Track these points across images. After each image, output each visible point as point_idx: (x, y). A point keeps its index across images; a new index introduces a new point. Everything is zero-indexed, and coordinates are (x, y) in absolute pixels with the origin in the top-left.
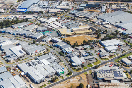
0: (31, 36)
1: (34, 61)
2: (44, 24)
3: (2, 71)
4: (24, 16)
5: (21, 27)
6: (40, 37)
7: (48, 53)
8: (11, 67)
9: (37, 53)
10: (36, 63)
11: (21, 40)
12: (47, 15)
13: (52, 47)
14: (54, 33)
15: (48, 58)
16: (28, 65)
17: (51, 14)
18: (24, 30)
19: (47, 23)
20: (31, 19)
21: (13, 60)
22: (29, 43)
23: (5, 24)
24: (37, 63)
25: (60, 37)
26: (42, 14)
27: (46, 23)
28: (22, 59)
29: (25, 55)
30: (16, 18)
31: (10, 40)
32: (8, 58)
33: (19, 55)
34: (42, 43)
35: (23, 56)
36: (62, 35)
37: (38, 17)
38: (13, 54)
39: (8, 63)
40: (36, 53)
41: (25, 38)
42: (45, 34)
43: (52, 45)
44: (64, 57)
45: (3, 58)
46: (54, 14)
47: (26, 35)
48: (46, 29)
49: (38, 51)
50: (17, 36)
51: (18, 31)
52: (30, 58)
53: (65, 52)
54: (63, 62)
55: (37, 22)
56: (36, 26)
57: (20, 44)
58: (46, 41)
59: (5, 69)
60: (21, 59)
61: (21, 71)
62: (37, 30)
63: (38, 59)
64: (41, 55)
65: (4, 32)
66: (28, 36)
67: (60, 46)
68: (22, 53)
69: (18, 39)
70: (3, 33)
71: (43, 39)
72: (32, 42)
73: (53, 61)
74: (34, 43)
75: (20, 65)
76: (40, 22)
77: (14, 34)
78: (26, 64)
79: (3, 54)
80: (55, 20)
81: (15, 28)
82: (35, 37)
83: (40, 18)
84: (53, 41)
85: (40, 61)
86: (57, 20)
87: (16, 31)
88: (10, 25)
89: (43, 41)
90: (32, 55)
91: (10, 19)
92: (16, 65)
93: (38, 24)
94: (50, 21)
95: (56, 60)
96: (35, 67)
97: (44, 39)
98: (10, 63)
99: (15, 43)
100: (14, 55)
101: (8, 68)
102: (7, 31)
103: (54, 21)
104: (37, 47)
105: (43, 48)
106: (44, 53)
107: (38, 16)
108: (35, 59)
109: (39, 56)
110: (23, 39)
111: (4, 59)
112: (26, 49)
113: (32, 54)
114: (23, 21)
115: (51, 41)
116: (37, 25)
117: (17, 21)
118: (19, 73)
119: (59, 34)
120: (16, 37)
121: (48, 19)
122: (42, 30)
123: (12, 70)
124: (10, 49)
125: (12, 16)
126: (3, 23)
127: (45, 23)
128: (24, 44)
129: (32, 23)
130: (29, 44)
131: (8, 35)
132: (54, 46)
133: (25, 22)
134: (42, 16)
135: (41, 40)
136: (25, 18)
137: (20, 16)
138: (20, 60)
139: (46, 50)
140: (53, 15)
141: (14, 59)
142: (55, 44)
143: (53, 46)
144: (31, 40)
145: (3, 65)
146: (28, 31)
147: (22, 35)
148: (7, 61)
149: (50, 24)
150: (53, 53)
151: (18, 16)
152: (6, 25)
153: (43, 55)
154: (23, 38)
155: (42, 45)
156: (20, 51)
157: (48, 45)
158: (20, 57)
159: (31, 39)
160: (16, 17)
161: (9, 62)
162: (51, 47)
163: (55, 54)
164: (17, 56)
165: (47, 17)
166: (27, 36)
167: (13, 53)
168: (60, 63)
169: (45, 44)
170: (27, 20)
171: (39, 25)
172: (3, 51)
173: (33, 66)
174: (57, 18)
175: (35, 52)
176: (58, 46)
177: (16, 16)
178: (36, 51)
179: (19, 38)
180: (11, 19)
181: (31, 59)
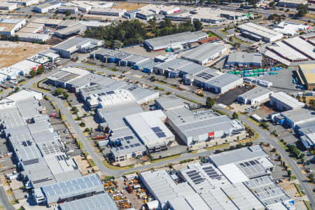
0: (201, 80)
1: (196, 166)
2: (256, 44)
3: (88, 190)
4: (193, 13)
5: (173, 47)
6: (232, 86)
7: (249, 145)
8: (120, 181)
9: (212, 141)
10: (203, 174)
11: (168, 94)
12: (272, 12)
13: (268, 123)
14: (284, 77)
15: (247, 161)
16: (175, 177)
17: (285, 9)
18: (183, 58)
19: (266, 40)
20: (213, 22)
21: (129, 156)
22: (192, 104)
23: (123, 33)
24: (205, 174)
25: (301, 93)
26: (255, 7)
27: (261, 42)
28: (160, 158)
29: (173, 145)
30: (164, 17)
31: (130, 90)
32: (113, 150)
33: (152, 141)
34: (236, 108)
35: (164, 148)
36: (309, 87)
37: (239, 19)
38: (131, 137)
39: (111, 164)
40: (209, 139)
41: (182, 86)
42: (253, 78)
43: (270, 117)
44: (302, 163)
45: (97, 146)
46: (294, 11)
47: (187, 77)
48: (258, 59)
49: (218, 134)
50: (157, 77)
51: (162, 61)
52: (186, 156)
53: (308, 147)
54: (297, 182)
55: (232, 33)
56: (225, 50)
57: (162, 104)
58: (249, 103)
59: (96, 184)
60: (155, 156)
61: (151, 195)
62: (226, 64)
63: (211, 162)
64: (225, 150)
65: (117, 61)
66: (192, 80)
67: (296, 123)
68: (161, 135)
69: (156, 88)
70: (113, 65)
71: (242, 96)
72: (203, 101)
73: (263, 173)
74: (208, 106)
75: (148, 177)
76: (244, 35)
77: (146, 71)
78: (171, 173)
79: (101, 134)
80: (293, 33)
81: (155, 48)
82: (216, 85)
83: (244, 22)
84: (273, 105)
85: (216, 170)
86: (301, 33)
87: (156, 60)
88: (140, 39)
89: (241, 102)
90: (195, 147)
91: (143, 17)
92: (135, 175)
93: (235, 41)
94: (275, 35)
95: (271, 169)
96: (197, 187)
97: (246, 96)
98: (118, 166)
99: (146, 99)
100: (135, 140)
101: (110, 183)
102: (125, 59)
103: (290, 36)
104: (215, 121)
105: (236, 125)
106: (235, 144)
107: (239, 14)
108: (204, 160)
109: (217, 152)
110: (174, 91)
111: (101, 151)
112: (178, 124)
113: (194, 142)
114: (183, 27)
115: (267, 104)
116: (231, 47)
117: (165, 28)
118: (141, 202)
119: (299, 82)
120: (153, 80)
121: (271, 27)
122: (244, 64)
123: (121, 190)
124: (124, 119)
125: (153, 7)
126: (117, 30)
127: (258, 40)
128: (175, 107)
129: (214, 37)
130: (191, 109)
131: (129, 72)
132: (276, 122)
133: (192, 31)
134: (252, 16)
135: (235, 97)
136: (193, 17)
137: (177, 8)
138: (152, 160)
139: (244, 133)
140: (291, 15)
141: (134, 155)
142: (278, 115)
143: (271, 121)
144: (201, 95)
145: (93, 171)
146: (197, 62)
147: (174, 77)
148: (110, 158)
149: (273, 44)
150: (268, 145)
151: (170, 11)
152: (128, 36)
153: (232, 148)
154: (175, 86)
155: (235, 116)
156: (156, 130)
157: (255, 116)
158: (154, 150)
159: (200, 91)
160: (165, 13)
161: (115, 164)
162: (263, 125)
163: (274, 150)
164: (143, 143)
165: (271, 18)
166: (189, 80)
167: (133, 135)
168: (285, 181)
169: (245, 113)
170: (197, 26)
171: (235, 47)
172: (102, 124)
173: (191, 182)
174: (302, 27)
175: (206, 136)
176: (287, 124)
177: (165, 9)
178: (210, 134)
179: (160, 85)
180: (148, 19)
181: (189, 161)
